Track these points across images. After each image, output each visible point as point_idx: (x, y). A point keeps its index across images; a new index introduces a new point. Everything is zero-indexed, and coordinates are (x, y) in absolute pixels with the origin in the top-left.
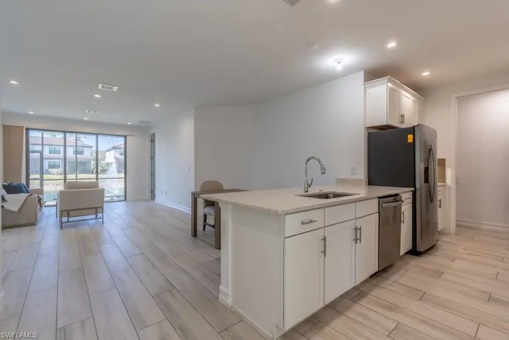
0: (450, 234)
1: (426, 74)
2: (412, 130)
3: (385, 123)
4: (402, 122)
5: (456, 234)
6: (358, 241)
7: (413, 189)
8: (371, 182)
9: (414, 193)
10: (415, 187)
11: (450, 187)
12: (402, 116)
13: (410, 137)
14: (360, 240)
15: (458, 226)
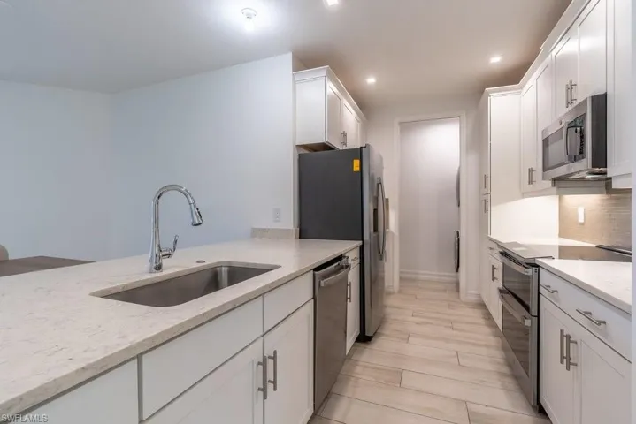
0: (393, 293)
1: (371, 81)
2: (359, 153)
3: (324, 141)
4: (345, 144)
5: (400, 292)
6: (270, 386)
7: (360, 243)
8: (303, 233)
9: (362, 248)
10: (363, 240)
11: (393, 233)
12: (345, 135)
13: (356, 163)
14: (274, 382)
15: (401, 279)
